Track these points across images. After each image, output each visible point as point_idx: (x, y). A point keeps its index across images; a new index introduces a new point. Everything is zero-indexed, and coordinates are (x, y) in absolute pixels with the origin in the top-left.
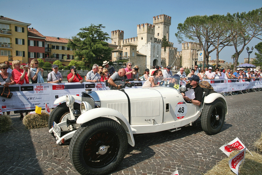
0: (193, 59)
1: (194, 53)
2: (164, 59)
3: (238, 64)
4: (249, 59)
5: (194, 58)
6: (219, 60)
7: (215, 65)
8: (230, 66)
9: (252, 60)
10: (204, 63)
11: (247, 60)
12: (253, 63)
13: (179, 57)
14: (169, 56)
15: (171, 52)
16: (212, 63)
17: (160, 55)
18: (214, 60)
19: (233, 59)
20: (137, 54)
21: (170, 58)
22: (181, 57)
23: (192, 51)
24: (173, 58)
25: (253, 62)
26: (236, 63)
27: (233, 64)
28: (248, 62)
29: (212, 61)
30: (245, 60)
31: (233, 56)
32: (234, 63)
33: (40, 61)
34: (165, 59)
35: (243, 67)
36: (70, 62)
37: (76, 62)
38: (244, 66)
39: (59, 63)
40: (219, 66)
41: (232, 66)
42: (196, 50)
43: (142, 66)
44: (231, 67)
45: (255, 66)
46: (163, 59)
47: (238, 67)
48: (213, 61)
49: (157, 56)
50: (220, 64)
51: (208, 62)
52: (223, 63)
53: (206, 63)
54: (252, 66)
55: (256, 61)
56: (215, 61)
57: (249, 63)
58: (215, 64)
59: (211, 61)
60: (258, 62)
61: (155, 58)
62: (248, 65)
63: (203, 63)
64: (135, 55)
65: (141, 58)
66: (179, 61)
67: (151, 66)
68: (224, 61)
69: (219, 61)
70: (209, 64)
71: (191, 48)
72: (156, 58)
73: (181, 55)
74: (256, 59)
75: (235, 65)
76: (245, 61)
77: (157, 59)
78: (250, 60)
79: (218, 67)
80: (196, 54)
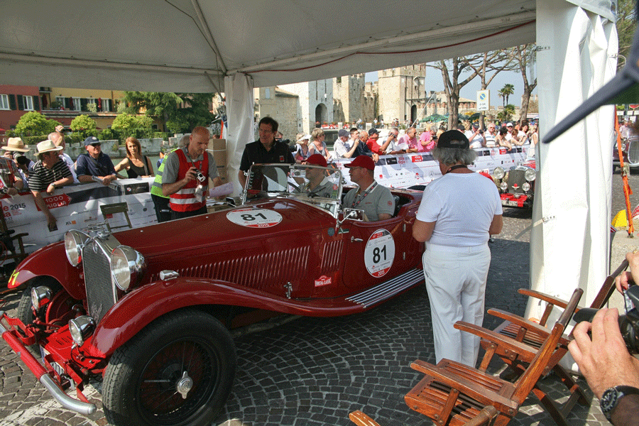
0: (406, 100)
1: (409, 85)
2: (338, 104)
5: (407, 98)
13: (372, 96)
14: (349, 93)
15: (353, 84)
17: (331, 93)
20: (276, 92)
21: (353, 100)
22: (376, 97)
23: (403, 80)
24: (360, 99)
31: (503, 90)
33: (39, 118)
34: (340, 103)
36: (117, 118)
37: (132, 119)
39: (89, 123)
42: (412, 77)
43: (290, 122)
46: (336, 103)
49: (325, 96)
61: (319, 102)
64: (273, 96)
65: (286, 101)
66: (372, 105)
67: (310, 121)
71: (401, 73)
72: (322, 100)
73: (375, 92)
77: (324, 102)
80: (414, 88)
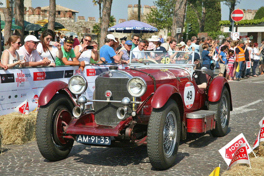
3: (111, 20)
4: (139, 7)
6: (59, 7)
7: (46, 25)
8: (92, 29)
9: (148, 11)
10: (11, 15)
11: (136, 9)
12: (151, 21)
16: (37, 17)
18: (42, 8)
19: (98, 5)
25: (150, 16)
26: (107, 18)
27: (98, 21)
28: (139, 17)
29: (36, 12)
30: (129, 10)
32: (101, 18)
35: (125, 31)
38: (127, 29)
40: (58, 26)
41: (97, 28)
44: (93, 31)
45: (154, 29)
47: (112, 29)
48: (39, 11)
50: (60, 19)
51: (22, 14)
52: (70, 17)
53: (17, 17)
54: (149, 27)
55: (157, 15)
56: (45, 11)
57: (139, 20)
58: (46, 20)
59: (33, 10)
60: (161, 17)
62: (139, 26)
63: (7, 16)
68: (73, 13)
69: (59, 12)
70: (27, 19)
74: (159, 8)
75: (104, 26)
76: (129, 15)
78: (145, 11)
79: (56, 28)
